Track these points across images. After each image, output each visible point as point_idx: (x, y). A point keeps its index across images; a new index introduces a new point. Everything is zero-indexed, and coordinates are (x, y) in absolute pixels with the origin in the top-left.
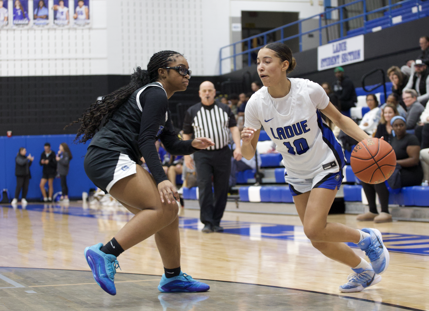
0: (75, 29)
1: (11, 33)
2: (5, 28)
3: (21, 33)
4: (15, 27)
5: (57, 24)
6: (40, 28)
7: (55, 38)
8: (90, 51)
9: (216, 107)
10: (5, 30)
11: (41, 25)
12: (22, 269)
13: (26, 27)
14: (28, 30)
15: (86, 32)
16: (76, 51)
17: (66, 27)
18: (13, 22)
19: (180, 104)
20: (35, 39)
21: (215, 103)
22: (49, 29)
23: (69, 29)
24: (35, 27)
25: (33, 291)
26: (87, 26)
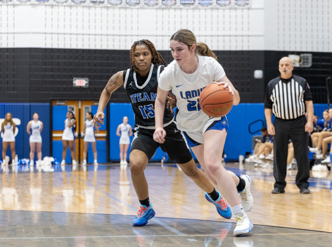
0: (236, 9)
1: (178, 12)
2: (173, 7)
3: (187, 12)
4: (182, 7)
5: (219, 4)
6: (205, 8)
7: (218, 17)
8: (249, 30)
9: (293, 80)
10: (172, 9)
11: (205, 5)
12: (184, 220)
13: (192, 7)
14: (193, 9)
15: (246, 12)
16: (236, 29)
17: (228, 7)
18: (180, 2)
19: (329, 78)
20: (200, 17)
21: (292, 77)
22: (212, 9)
23: (230, 9)
24: (200, 7)
25: (194, 239)
26: (246, 6)
